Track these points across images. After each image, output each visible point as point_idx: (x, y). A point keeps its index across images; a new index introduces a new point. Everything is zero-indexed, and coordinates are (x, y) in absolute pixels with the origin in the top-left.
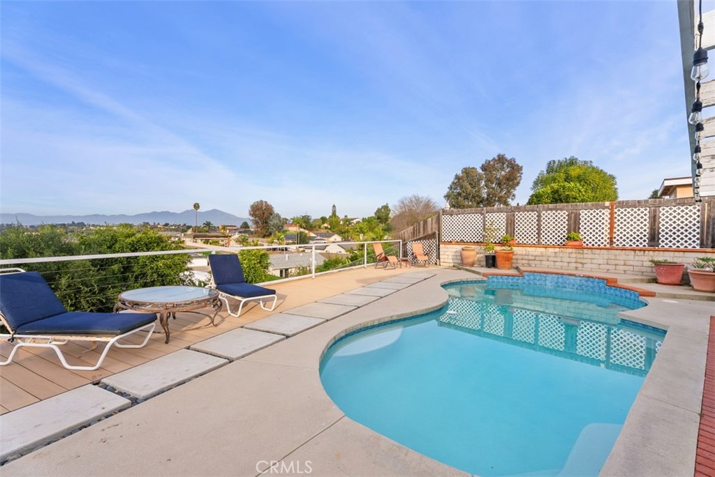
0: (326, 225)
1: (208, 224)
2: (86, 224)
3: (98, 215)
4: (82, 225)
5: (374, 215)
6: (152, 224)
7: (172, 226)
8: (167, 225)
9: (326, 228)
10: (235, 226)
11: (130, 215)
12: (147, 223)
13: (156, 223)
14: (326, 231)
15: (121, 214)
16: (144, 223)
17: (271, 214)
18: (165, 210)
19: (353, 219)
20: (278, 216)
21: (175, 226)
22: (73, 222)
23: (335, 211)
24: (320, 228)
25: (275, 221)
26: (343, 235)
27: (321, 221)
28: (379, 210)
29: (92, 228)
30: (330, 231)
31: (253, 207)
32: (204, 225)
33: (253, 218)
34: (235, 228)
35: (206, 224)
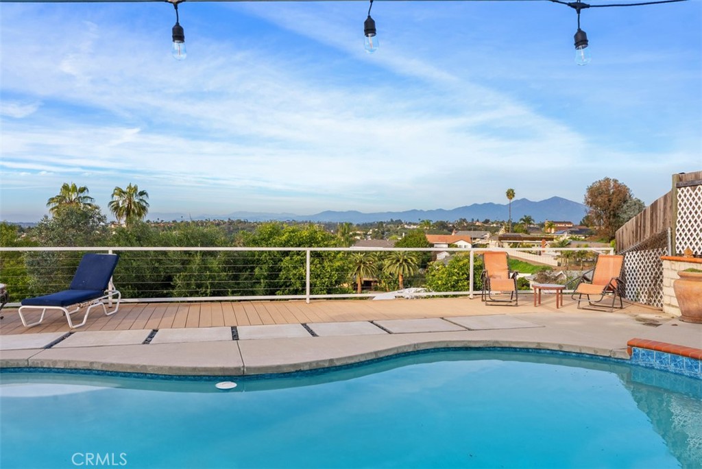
1: (528, 220)
2: (403, 221)
4: (399, 222)
6: (469, 220)
7: (493, 223)
8: (487, 221)
10: (570, 223)
11: (447, 209)
12: (464, 220)
13: (475, 220)
15: (439, 208)
16: (461, 219)
17: (625, 201)
18: (487, 202)
29: (406, 226)
31: (591, 190)
32: (522, 222)
33: (591, 209)
34: (569, 226)
35: (524, 220)
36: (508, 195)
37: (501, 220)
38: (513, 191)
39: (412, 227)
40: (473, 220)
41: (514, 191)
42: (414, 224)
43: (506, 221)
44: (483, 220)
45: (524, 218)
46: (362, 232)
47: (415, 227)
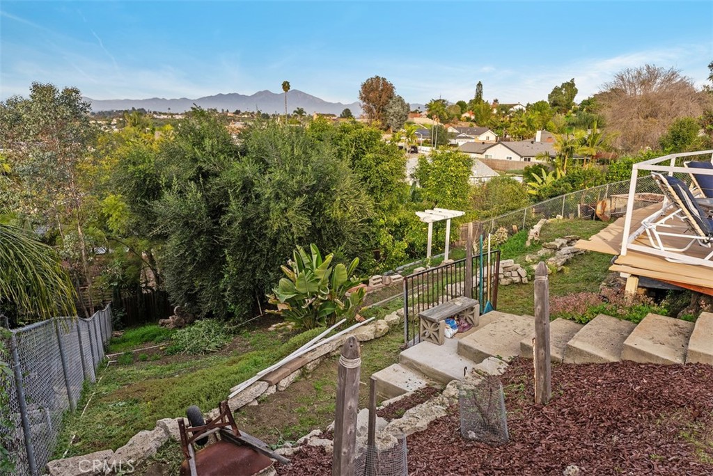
0: (467, 115)
1: (300, 112)
2: (147, 110)
3: (159, 99)
4: (143, 112)
5: (546, 100)
7: (244, 114)
8: (238, 112)
9: (468, 119)
10: (333, 115)
12: (215, 110)
13: (225, 110)
14: (468, 124)
17: (391, 98)
18: (233, 93)
19: (512, 106)
20: (400, 99)
21: (248, 114)
22: (133, 109)
23: (481, 92)
24: (460, 120)
25: (397, 109)
26: (499, 131)
27: (459, 108)
28: (556, 91)
29: (155, 116)
30: (474, 124)
31: (364, 86)
32: (295, 113)
33: (365, 104)
34: (334, 118)
35: (297, 112)
36: (283, 88)
37: (251, 112)
38: (288, 83)
39: (162, 117)
40: (223, 110)
41: (290, 84)
42: (165, 114)
43: (256, 112)
44: (234, 111)
45: (297, 110)
46: (105, 122)
47: (166, 117)
